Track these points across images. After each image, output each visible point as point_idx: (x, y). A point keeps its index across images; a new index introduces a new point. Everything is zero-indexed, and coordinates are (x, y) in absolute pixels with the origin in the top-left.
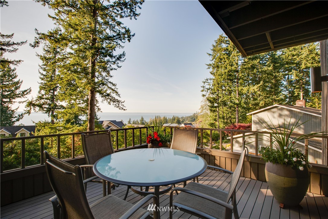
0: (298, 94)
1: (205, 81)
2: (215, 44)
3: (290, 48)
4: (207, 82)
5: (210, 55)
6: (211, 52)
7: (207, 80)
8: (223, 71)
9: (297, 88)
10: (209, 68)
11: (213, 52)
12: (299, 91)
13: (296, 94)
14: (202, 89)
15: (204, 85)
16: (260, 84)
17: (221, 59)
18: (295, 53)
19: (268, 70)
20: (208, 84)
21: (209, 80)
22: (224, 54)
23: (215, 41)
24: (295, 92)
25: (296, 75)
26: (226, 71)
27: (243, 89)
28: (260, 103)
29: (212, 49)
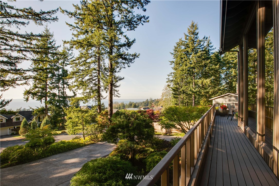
0: (235, 85)
1: (169, 74)
2: (176, 46)
3: (231, 52)
4: (171, 75)
5: (172, 54)
6: (173, 52)
7: (171, 74)
8: (184, 68)
9: (235, 81)
10: (171, 64)
11: (174, 52)
12: (236, 83)
13: (234, 85)
14: (167, 80)
15: (169, 78)
16: (212, 78)
17: (182, 58)
18: (234, 56)
19: (216, 68)
20: (172, 76)
21: (172, 74)
22: (184, 55)
23: (176, 43)
24: (233, 84)
25: (235, 72)
26: (187, 67)
27: (199, 81)
28: (210, 91)
29: (174, 49)
